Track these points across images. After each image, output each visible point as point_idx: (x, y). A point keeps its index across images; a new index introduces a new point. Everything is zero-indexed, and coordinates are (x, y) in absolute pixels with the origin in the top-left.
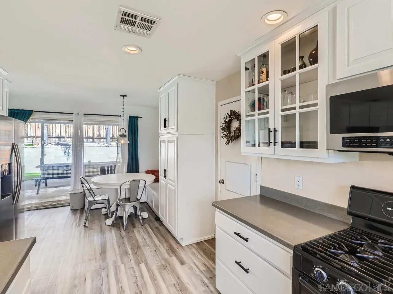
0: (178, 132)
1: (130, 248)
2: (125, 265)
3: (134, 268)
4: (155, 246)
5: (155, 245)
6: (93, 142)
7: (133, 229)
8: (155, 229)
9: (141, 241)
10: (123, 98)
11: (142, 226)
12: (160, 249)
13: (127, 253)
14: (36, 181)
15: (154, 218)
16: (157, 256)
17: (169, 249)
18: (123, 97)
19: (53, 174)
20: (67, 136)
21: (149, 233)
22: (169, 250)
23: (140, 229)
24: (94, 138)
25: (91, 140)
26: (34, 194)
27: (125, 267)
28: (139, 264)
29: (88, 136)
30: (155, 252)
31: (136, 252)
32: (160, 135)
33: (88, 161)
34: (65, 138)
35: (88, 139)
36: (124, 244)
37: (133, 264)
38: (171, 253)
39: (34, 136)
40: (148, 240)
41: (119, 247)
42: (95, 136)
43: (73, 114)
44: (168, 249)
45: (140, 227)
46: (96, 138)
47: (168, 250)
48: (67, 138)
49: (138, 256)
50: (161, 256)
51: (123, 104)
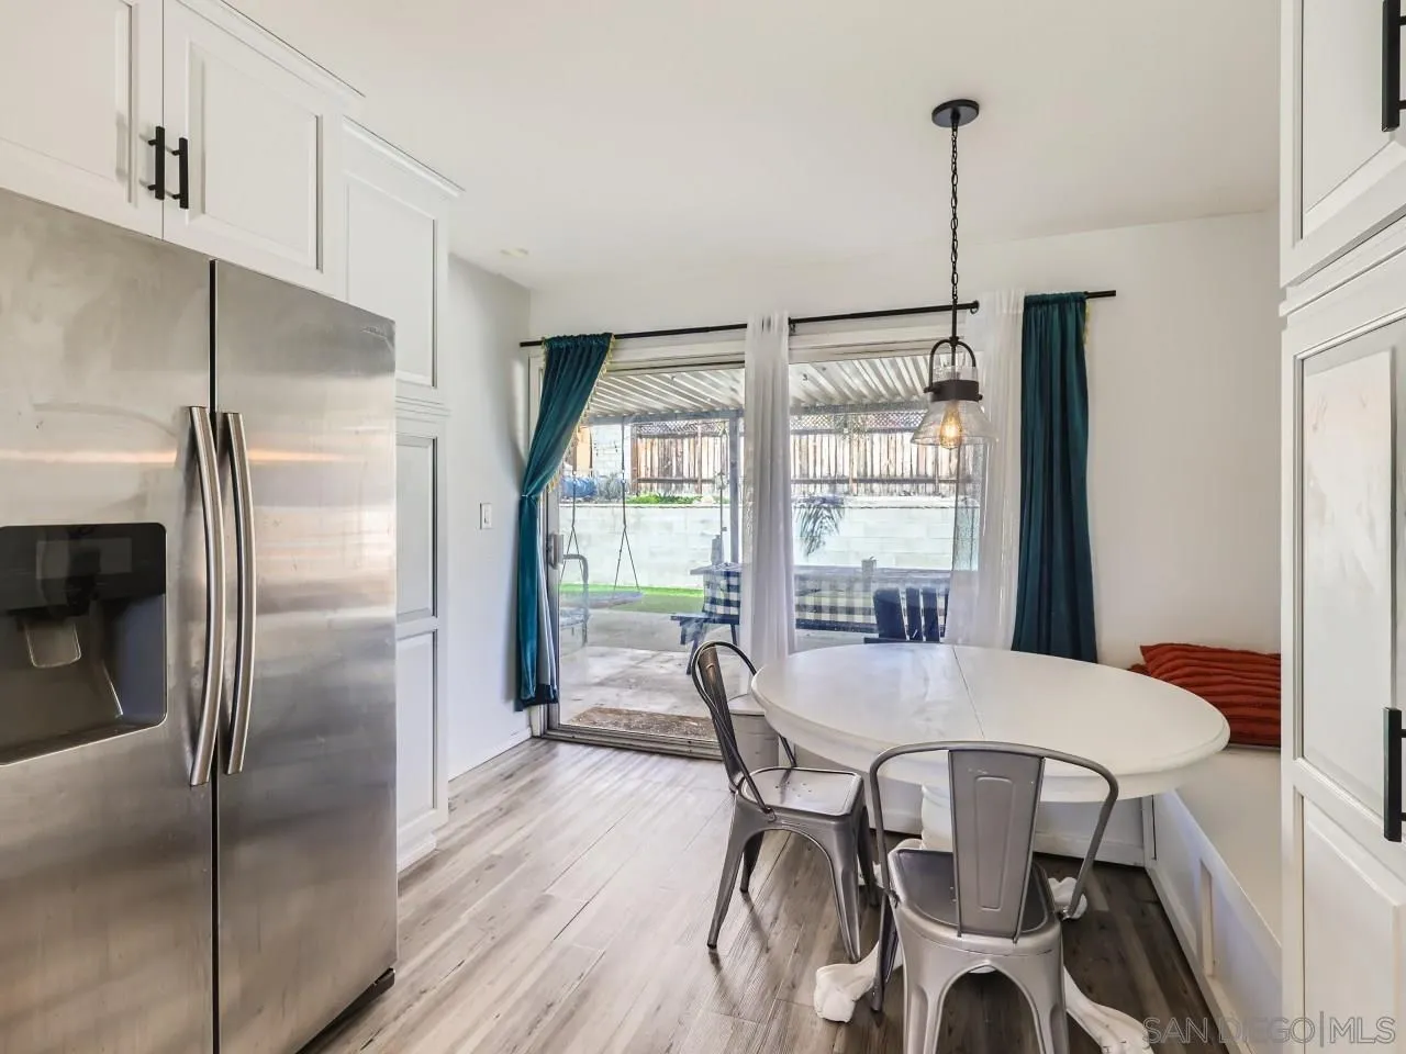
6: (936, 493)
14: (687, 622)
20: (855, 476)
24: (940, 481)
25: (930, 488)
26: (682, 672)
29: (918, 474)
34: (847, 481)
35: (920, 486)
42: (944, 472)
46: (945, 482)
48: (855, 481)
51: (955, 172)
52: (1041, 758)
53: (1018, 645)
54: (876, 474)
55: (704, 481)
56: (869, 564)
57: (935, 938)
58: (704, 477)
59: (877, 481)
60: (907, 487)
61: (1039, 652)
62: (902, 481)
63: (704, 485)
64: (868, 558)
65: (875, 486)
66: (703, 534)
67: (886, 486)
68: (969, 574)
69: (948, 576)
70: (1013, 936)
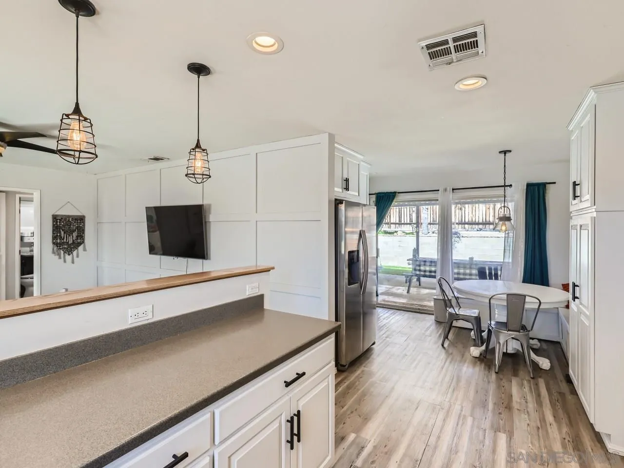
0: (595, 207)
1: (494, 402)
2: (474, 419)
3: (487, 431)
4: (540, 421)
5: (543, 420)
6: (495, 230)
7: (513, 377)
8: (555, 394)
9: (519, 401)
10: (505, 156)
11: (531, 379)
12: (550, 431)
13: (484, 405)
14: (407, 276)
15: (564, 376)
16: (536, 437)
17: (571, 441)
18: (505, 154)
19: (425, 271)
20: (457, 222)
21: (539, 395)
22: (569, 441)
23: (525, 382)
25: (492, 227)
26: (405, 292)
27: (473, 422)
28: (498, 431)
29: (486, 221)
30: (536, 429)
31: (500, 411)
32: (572, 215)
33: (469, 258)
35: (487, 226)
36: (487, 391)
37: (487, 424)
38: (571, 449)
39: (398, 222)
40: (532, 405)
41: (477, 392)
43: (438, 190)
44: (568, 438)
45: (527, 378)
47: (566, 441)
48: (457, 224)
49: (502, 420)
50: (545, 441)
51: (505, 166)
52: (525, 296)
53: (524, 281)
54: (467, 221)
55: (391, 224)
56: (471, 259)
57: (502, 332)
58: (392, 222)
59: (467, 224)
60: (481, 226)
61: (531, 283)
62: (478, 224)
63: (391, 225)
64: (471, 257)
65: (466, 226)
66: (399, 246)
67: (471, 226)
68: (509, 263)
69: (502, 263)
70: (519, 332)
